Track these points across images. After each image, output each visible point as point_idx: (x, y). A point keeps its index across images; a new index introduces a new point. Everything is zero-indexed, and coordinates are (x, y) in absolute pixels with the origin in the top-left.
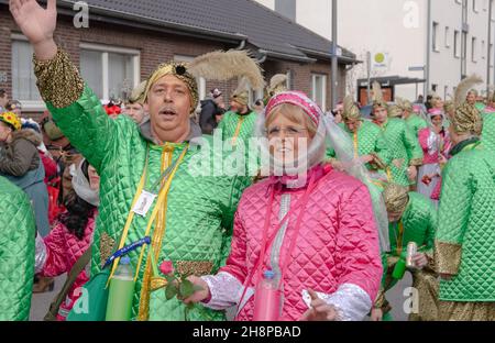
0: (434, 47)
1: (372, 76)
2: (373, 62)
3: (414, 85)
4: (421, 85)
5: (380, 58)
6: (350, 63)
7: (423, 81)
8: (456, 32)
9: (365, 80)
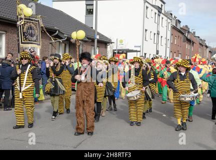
0: (146, 38)
1: (118, 48)
2: (119, 43)
3: (136, 53)
4: (138, 53)
5: (121, 41)
6: (109, 43)
7: (140, 51)
8: (155, 34)
9: (116, 50)
